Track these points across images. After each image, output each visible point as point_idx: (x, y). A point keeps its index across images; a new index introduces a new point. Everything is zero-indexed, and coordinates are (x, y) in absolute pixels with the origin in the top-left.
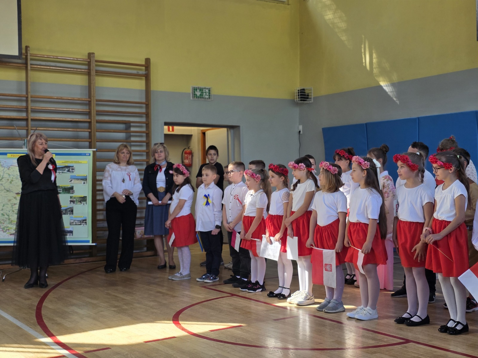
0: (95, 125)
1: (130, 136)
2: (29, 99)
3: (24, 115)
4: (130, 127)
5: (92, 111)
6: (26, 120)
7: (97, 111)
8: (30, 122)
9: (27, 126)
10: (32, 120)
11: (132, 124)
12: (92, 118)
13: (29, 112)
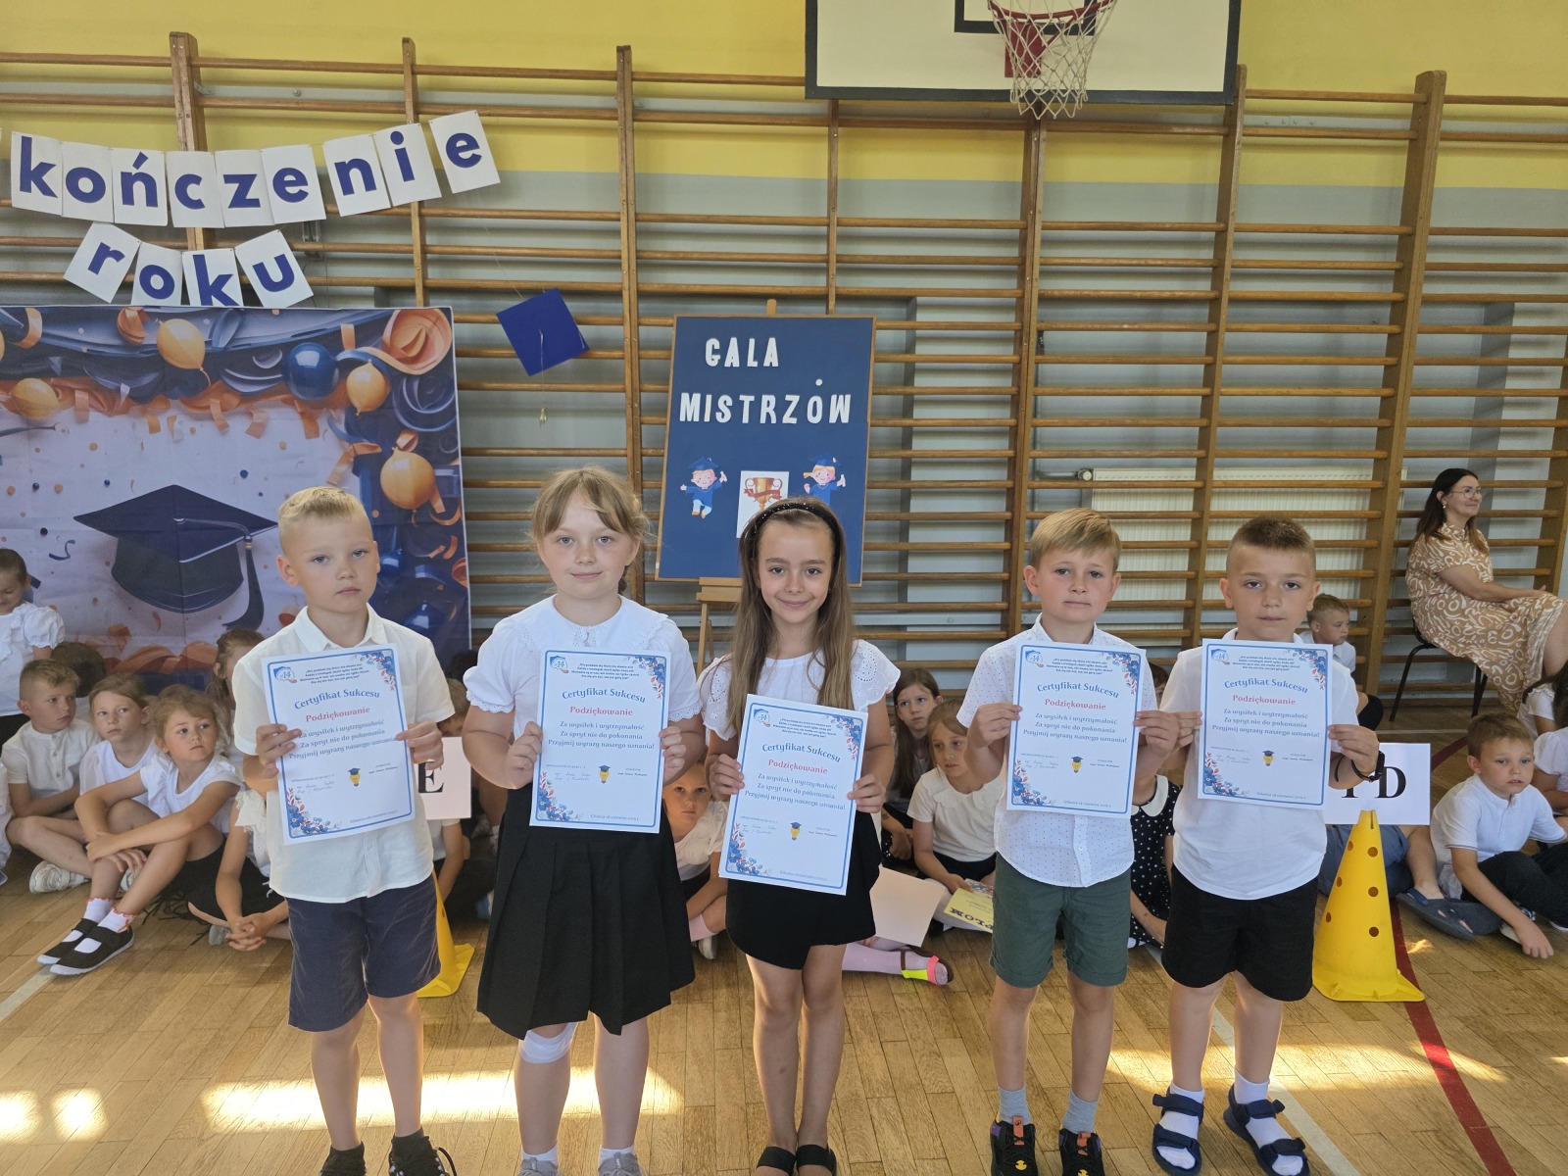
0: (1416, 314)
1: (1506, 345)
2: (1232, 236)
3: (1203, 287)
4: (1511, 313)
5: (1415, 266)
6: (1214, 302)
7: (1431, 267)
8: (1226, 310)
9: (1214, 318)
10: (1234, 301)
11: (1518, 305)
12: (1412, 288)
13: (1227, 276)
